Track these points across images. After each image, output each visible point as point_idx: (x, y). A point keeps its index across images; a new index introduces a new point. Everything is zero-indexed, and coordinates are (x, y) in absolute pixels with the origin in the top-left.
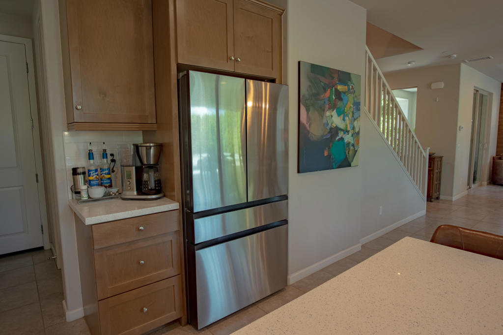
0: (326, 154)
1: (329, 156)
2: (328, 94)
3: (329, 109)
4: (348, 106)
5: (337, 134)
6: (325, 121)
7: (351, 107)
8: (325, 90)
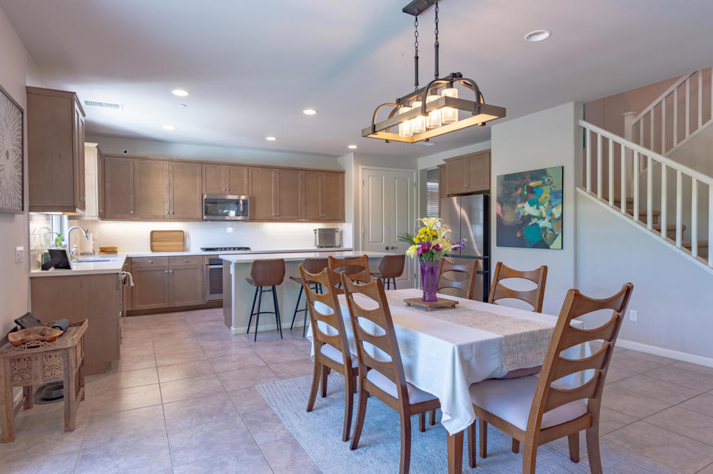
0: (518, 235)
1: (522, 237)
2: (519, 191)
3: (521, 202)
4: (543, 197)
5: (530, 221)
6: (516, 211)
7: (546, 197)
8: (516, 189)
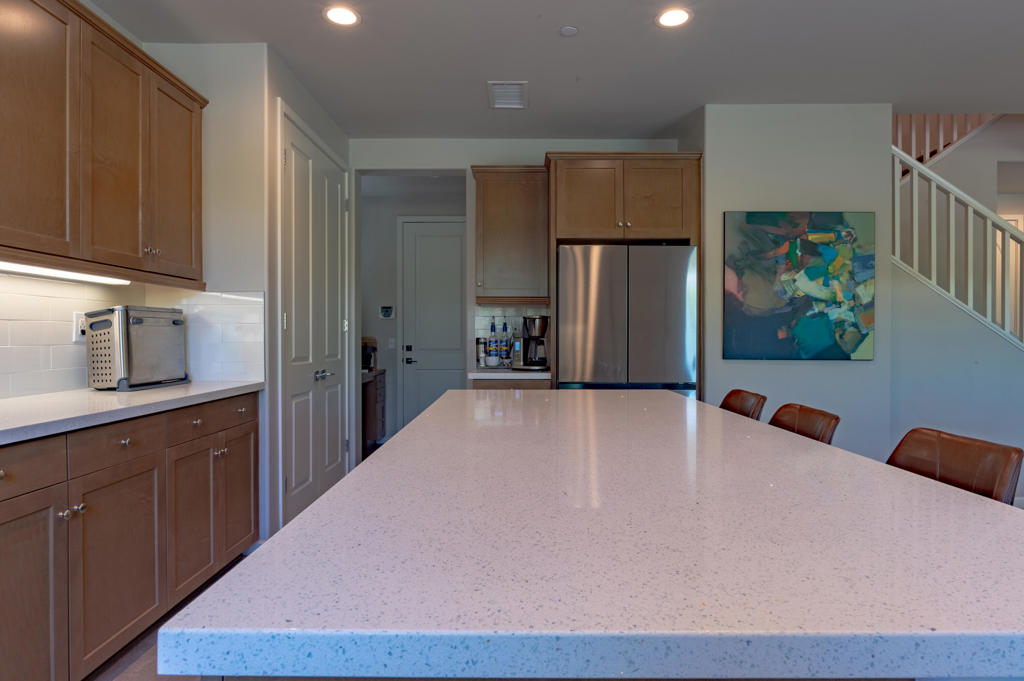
0: (782, 335)
1: (791, 339)
2: (785, 248)
3: (788, 270)
7: (844, 265)
8: (777, 243)
